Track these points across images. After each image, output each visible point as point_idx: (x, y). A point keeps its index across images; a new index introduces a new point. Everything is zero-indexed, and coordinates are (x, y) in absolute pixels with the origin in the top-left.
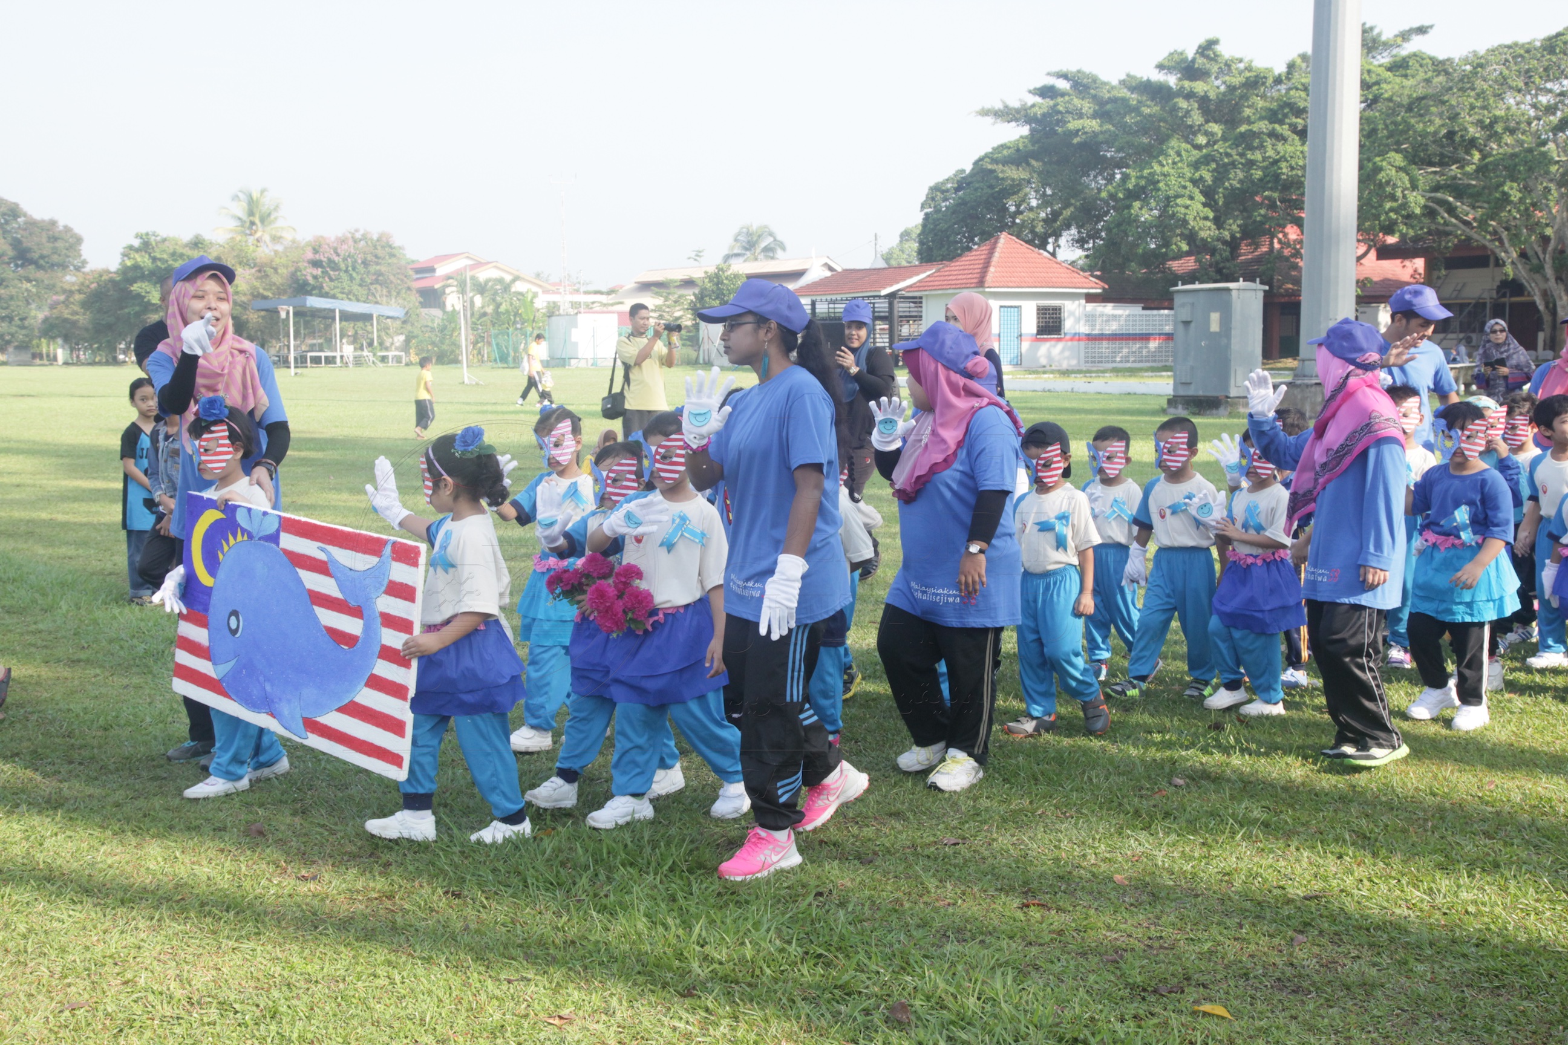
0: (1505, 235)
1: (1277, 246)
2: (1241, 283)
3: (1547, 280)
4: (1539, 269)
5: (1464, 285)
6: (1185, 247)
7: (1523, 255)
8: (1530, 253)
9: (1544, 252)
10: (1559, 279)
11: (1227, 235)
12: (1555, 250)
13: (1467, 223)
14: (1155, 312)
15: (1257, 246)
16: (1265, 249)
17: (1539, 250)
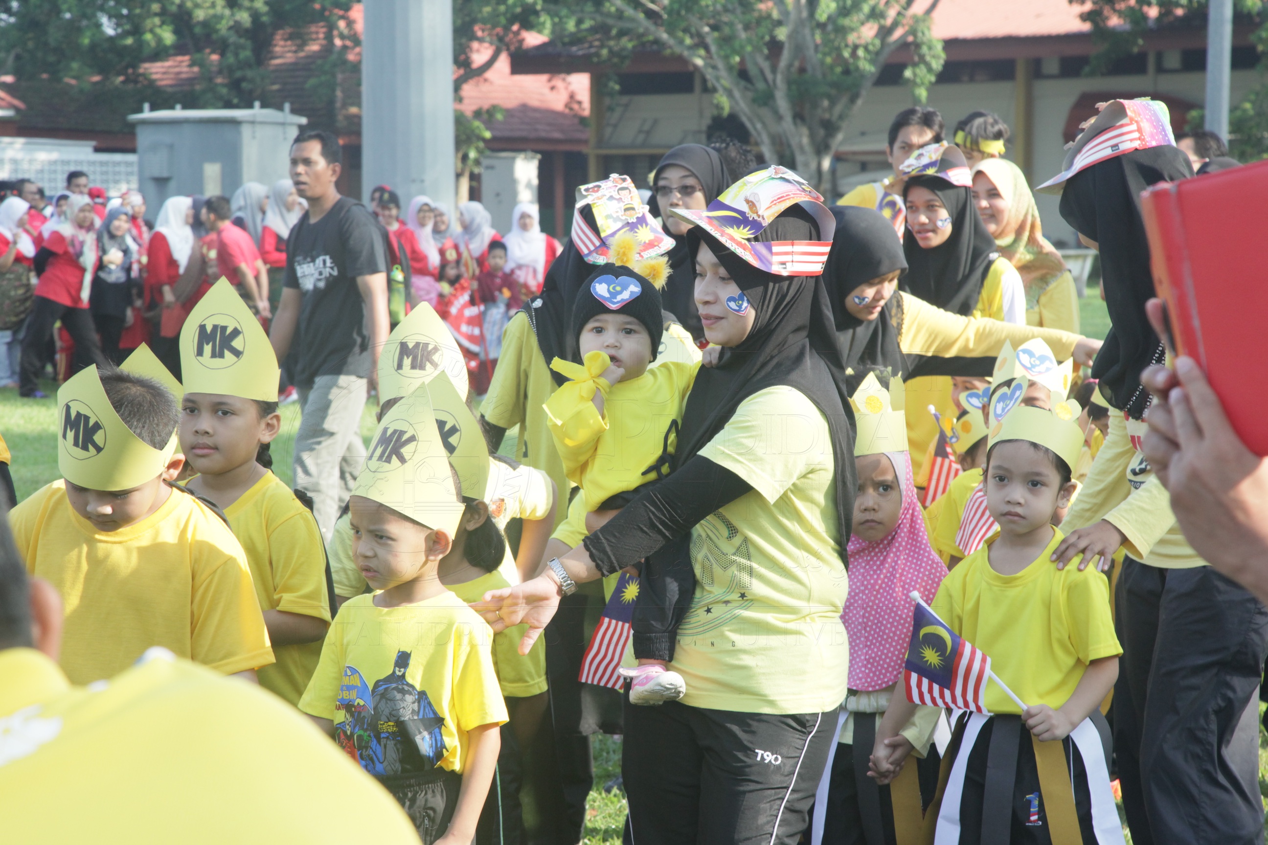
0: (711, 38)
1: (338, 42)
2: (257, 112)
3: (779, 118)
4: (766, 99)
5: (656, 122)
6: (168, 37)
7: (743, 74)
8: (753, 71)
9: (774, 69)
10: (799, 117)
11: (244, 17)
12: (790, 66)
13: (651, 15)
14: (118, 157)
15: (300, 39)
16: (314, 47)
17: (766, 65)
